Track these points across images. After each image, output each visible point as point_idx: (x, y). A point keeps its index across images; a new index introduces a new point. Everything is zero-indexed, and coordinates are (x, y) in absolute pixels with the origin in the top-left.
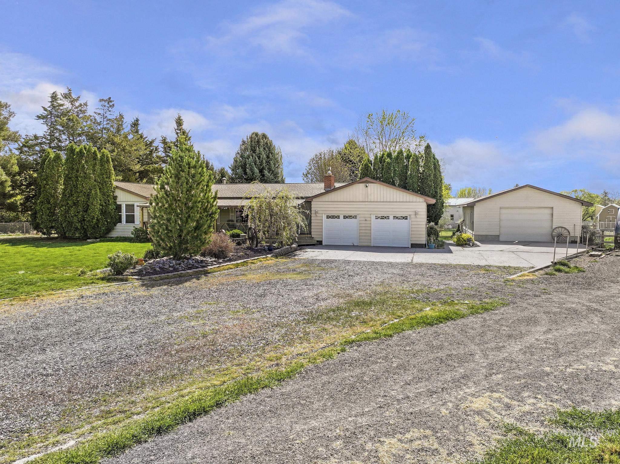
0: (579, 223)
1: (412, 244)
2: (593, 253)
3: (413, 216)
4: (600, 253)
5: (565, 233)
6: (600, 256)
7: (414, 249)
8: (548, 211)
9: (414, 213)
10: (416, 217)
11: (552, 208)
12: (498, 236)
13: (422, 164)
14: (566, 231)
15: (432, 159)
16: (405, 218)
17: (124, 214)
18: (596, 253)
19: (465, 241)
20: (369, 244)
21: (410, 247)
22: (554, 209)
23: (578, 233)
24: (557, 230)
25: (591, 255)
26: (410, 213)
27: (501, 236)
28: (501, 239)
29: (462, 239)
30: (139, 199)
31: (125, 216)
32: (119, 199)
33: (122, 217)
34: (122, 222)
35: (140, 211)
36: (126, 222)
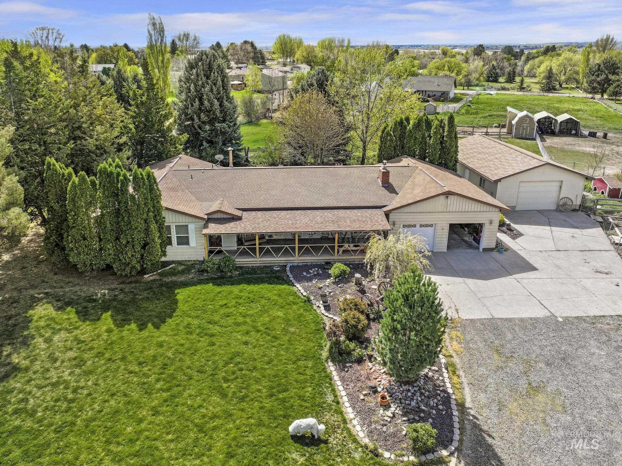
0: (581, 194)
1: (483, 248)
8: (558, 184)
9: (489, 222)
10: (491, 225)
12: (515, 207)
14: (570, 201)
17: (174, 236)
20: (444, 250)
21: (481, 251)
22: (563, 183)
23: (578, 201)
24: (563, 199)
26: (485, 222)
30: (194, 220)
31: (176, 238)
32: (167, 220)
33: (173, 239)
34: (173, 245)
35: (197, 232)
36: (178, 245)
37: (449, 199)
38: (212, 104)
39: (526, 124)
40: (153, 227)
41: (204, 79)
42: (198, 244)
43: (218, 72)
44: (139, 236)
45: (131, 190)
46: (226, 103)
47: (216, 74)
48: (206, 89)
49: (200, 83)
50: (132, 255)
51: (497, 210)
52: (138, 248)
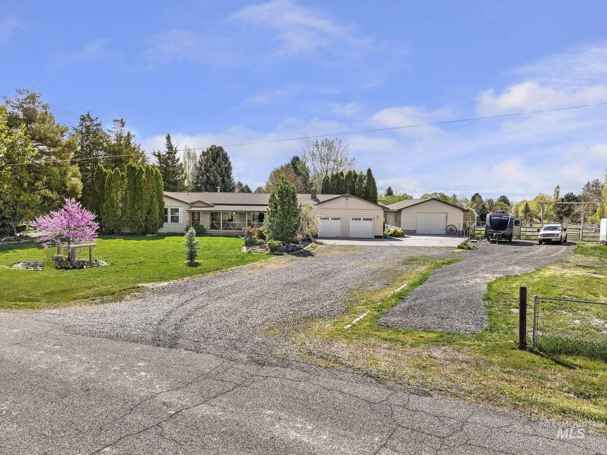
0: (462, 222)
1: (375, 236)
2: (473, 240)
3: (376, 219)
4: (476, 240)
5: (454, 229)
6: (477, 242)
7: (376, 239)
8: (445, 215)
9: (377, 217)
10: (378, 219)
11: (447, 213)
12: (416, 230)
13: (365, 181)
14: (454, 227)
15: (372, 179)
16: (371, 220)
17: (169, 216)
18: (475, 240)
19: (399, 234)
20: (348, 236)
21: (374, 238)
22: (448, 214)
23: (461, 228)
24: (450, 226)
25: (472, 242)
26: (374, 217)
27: (417, 231)
28: (417, 233)
29: (398, 232)
30: (183, 205)
31: (170, 217)
32: (166, 205)
33: (168, 218)
34: (168, 222)
35: (184, 214)
36: (171, 222)
37: (349, 200)
38: (216, 179)
39: (468, 215)
40: (155, 200)
41: (212, 162)
42: (184, 222)
43: (223, 159)
44: (145, 205)
45: (144, 177)
46: (226, 178)
47: (221, 160)
48: (213, 168)
49: (209, 164)
50: (141, 217)
51: (381, 208)
52: (145, 212)
